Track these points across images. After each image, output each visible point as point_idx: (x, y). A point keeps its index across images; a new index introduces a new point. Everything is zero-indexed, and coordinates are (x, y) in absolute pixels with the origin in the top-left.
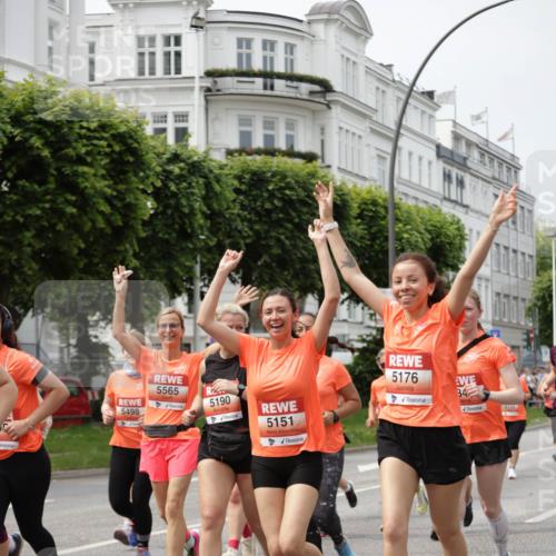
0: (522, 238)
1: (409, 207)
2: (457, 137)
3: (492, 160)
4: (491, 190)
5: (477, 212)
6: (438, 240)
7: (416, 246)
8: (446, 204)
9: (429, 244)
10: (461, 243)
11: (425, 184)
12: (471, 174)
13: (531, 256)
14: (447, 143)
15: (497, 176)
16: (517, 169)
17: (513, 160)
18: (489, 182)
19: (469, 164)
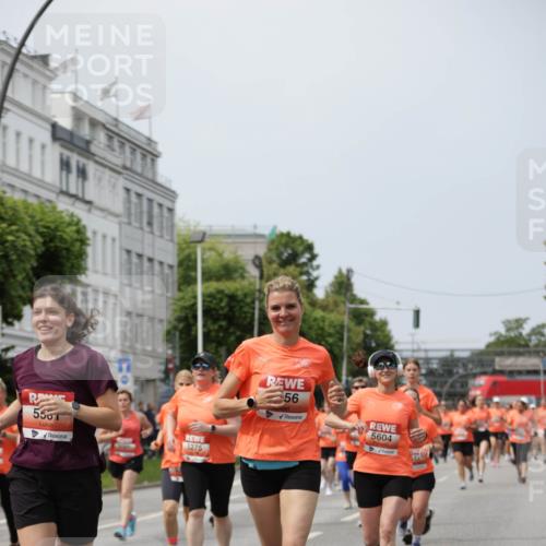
0: (160, 243)
1: (15, 202)
2: (78, 116)
3: (122, 145)
4: (121, 182)
5: (102, 210)
6: (52, 245)
7: (24, 252)
8: (63, 198)
9: (41, 250)
10: (81, 249)
11: (37, 173)
12: (97, 162)
13: (171, 267)
14: (66, 122)
15: (128, 164)
16: (155, 156)
17: (149, 145)
18: (119, 173)
19: (93, 149)
